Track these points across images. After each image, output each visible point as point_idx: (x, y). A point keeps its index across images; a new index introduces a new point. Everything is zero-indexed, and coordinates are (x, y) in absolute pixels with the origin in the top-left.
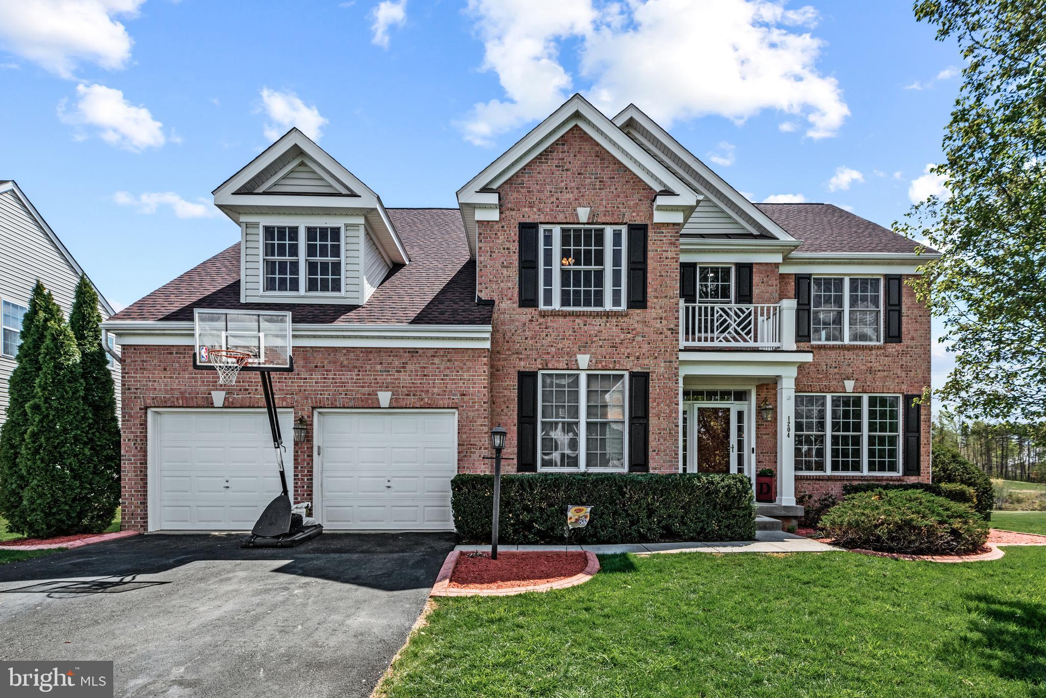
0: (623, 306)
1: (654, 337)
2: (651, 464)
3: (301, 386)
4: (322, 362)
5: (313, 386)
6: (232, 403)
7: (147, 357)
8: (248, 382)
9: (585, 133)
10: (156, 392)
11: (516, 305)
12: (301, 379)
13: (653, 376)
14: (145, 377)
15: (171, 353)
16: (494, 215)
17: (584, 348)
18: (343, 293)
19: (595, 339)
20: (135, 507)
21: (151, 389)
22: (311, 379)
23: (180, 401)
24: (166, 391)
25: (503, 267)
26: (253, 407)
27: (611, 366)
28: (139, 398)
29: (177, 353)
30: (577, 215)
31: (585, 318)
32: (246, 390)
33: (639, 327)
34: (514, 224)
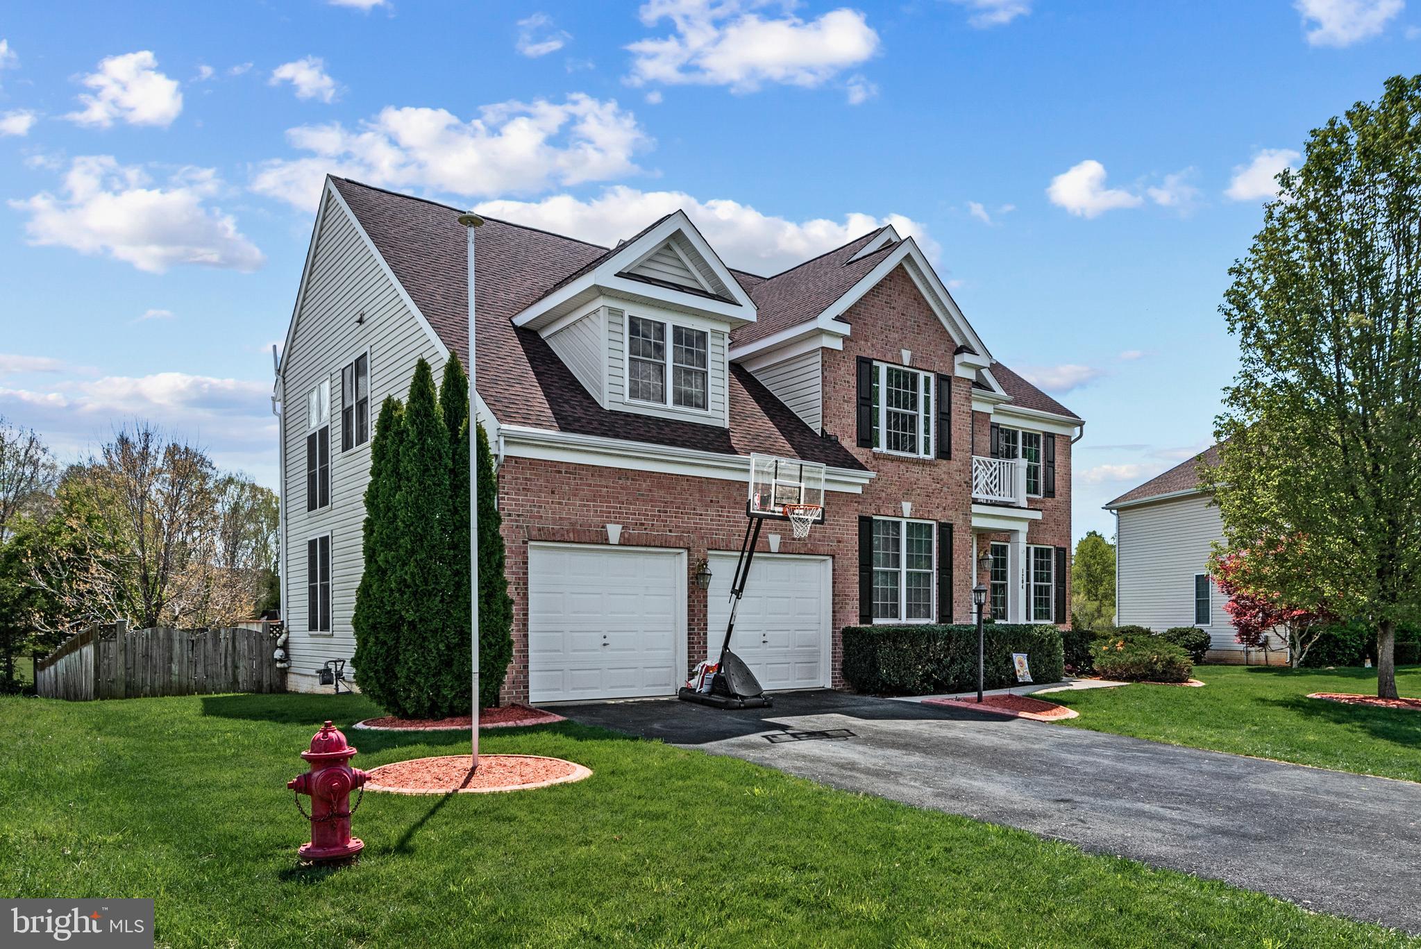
0: (932, 456)
1: (955, 488)
2: (955, 616)
3: (697, 523)
4: (717, 497)
5: (708, 524)
6: (629, 540)
7: (531, 474)
8: (644, 515)
9: (907, 273)
10: (543, 521)
11: (855, 444)
12: (697, 514)
13: (955, 528)
14: (528, 501)
15: (560, 472)
16: (838, 345)
17: (907, 495)
18: (709, 412)
19: (915, 487)
20: (517, 672)
21: (536, 517)
22: (706, 515)
23: (571, 535)
24: (554, 521)
25: (844, 401)
26: (649, 546)
27: (926, 515)
28: (522, 527)
29: (566, 472)
30: (901, 356)
31: (907, 465)
32: (642, 524)
33: (945, 477)
34: (854, 355)
